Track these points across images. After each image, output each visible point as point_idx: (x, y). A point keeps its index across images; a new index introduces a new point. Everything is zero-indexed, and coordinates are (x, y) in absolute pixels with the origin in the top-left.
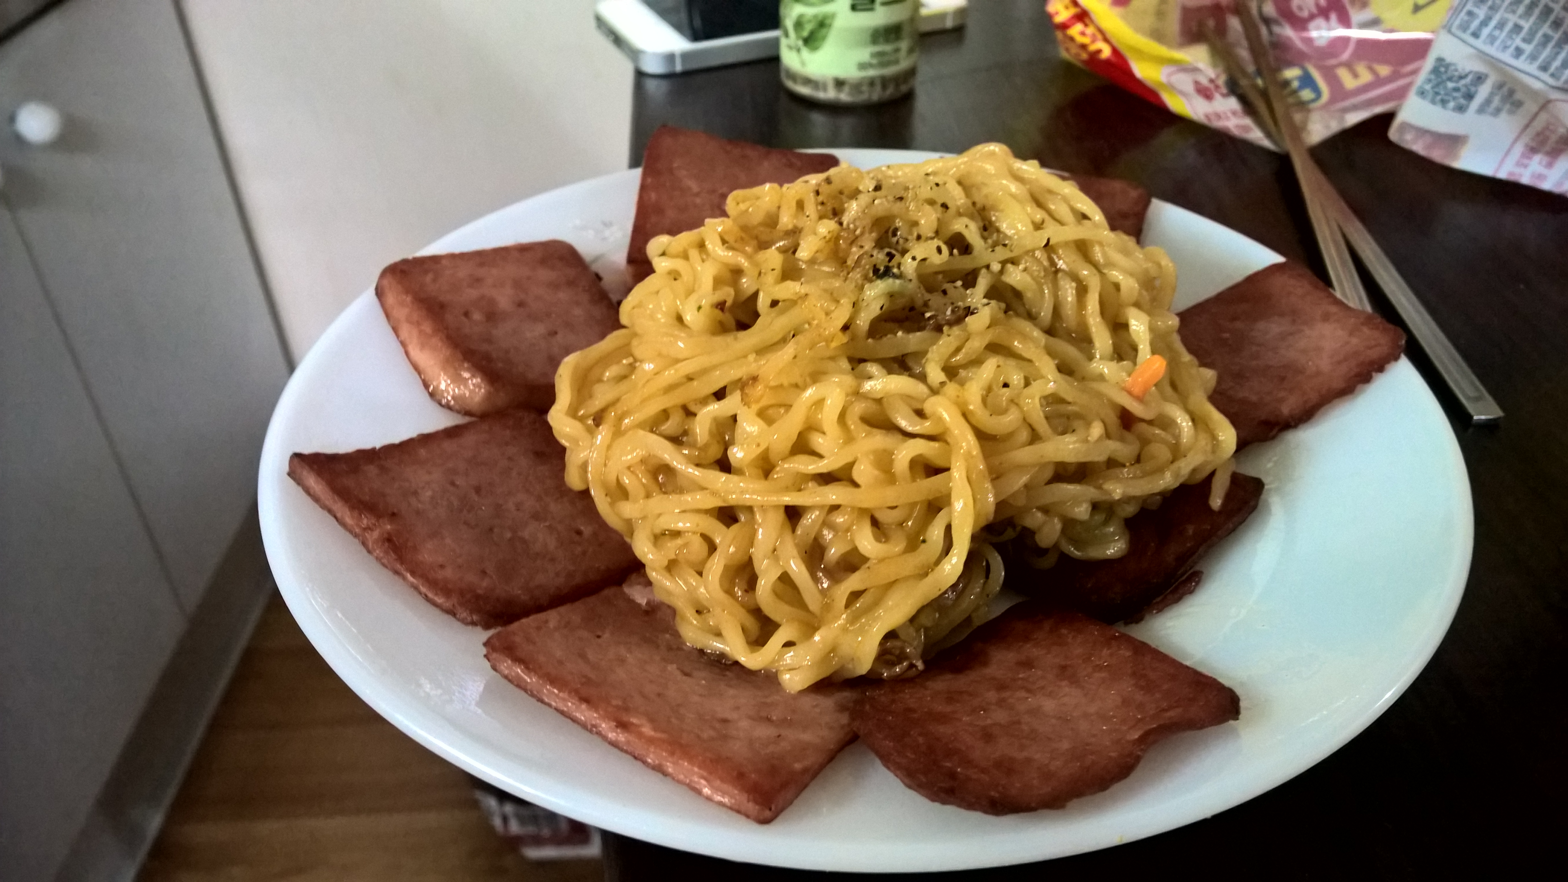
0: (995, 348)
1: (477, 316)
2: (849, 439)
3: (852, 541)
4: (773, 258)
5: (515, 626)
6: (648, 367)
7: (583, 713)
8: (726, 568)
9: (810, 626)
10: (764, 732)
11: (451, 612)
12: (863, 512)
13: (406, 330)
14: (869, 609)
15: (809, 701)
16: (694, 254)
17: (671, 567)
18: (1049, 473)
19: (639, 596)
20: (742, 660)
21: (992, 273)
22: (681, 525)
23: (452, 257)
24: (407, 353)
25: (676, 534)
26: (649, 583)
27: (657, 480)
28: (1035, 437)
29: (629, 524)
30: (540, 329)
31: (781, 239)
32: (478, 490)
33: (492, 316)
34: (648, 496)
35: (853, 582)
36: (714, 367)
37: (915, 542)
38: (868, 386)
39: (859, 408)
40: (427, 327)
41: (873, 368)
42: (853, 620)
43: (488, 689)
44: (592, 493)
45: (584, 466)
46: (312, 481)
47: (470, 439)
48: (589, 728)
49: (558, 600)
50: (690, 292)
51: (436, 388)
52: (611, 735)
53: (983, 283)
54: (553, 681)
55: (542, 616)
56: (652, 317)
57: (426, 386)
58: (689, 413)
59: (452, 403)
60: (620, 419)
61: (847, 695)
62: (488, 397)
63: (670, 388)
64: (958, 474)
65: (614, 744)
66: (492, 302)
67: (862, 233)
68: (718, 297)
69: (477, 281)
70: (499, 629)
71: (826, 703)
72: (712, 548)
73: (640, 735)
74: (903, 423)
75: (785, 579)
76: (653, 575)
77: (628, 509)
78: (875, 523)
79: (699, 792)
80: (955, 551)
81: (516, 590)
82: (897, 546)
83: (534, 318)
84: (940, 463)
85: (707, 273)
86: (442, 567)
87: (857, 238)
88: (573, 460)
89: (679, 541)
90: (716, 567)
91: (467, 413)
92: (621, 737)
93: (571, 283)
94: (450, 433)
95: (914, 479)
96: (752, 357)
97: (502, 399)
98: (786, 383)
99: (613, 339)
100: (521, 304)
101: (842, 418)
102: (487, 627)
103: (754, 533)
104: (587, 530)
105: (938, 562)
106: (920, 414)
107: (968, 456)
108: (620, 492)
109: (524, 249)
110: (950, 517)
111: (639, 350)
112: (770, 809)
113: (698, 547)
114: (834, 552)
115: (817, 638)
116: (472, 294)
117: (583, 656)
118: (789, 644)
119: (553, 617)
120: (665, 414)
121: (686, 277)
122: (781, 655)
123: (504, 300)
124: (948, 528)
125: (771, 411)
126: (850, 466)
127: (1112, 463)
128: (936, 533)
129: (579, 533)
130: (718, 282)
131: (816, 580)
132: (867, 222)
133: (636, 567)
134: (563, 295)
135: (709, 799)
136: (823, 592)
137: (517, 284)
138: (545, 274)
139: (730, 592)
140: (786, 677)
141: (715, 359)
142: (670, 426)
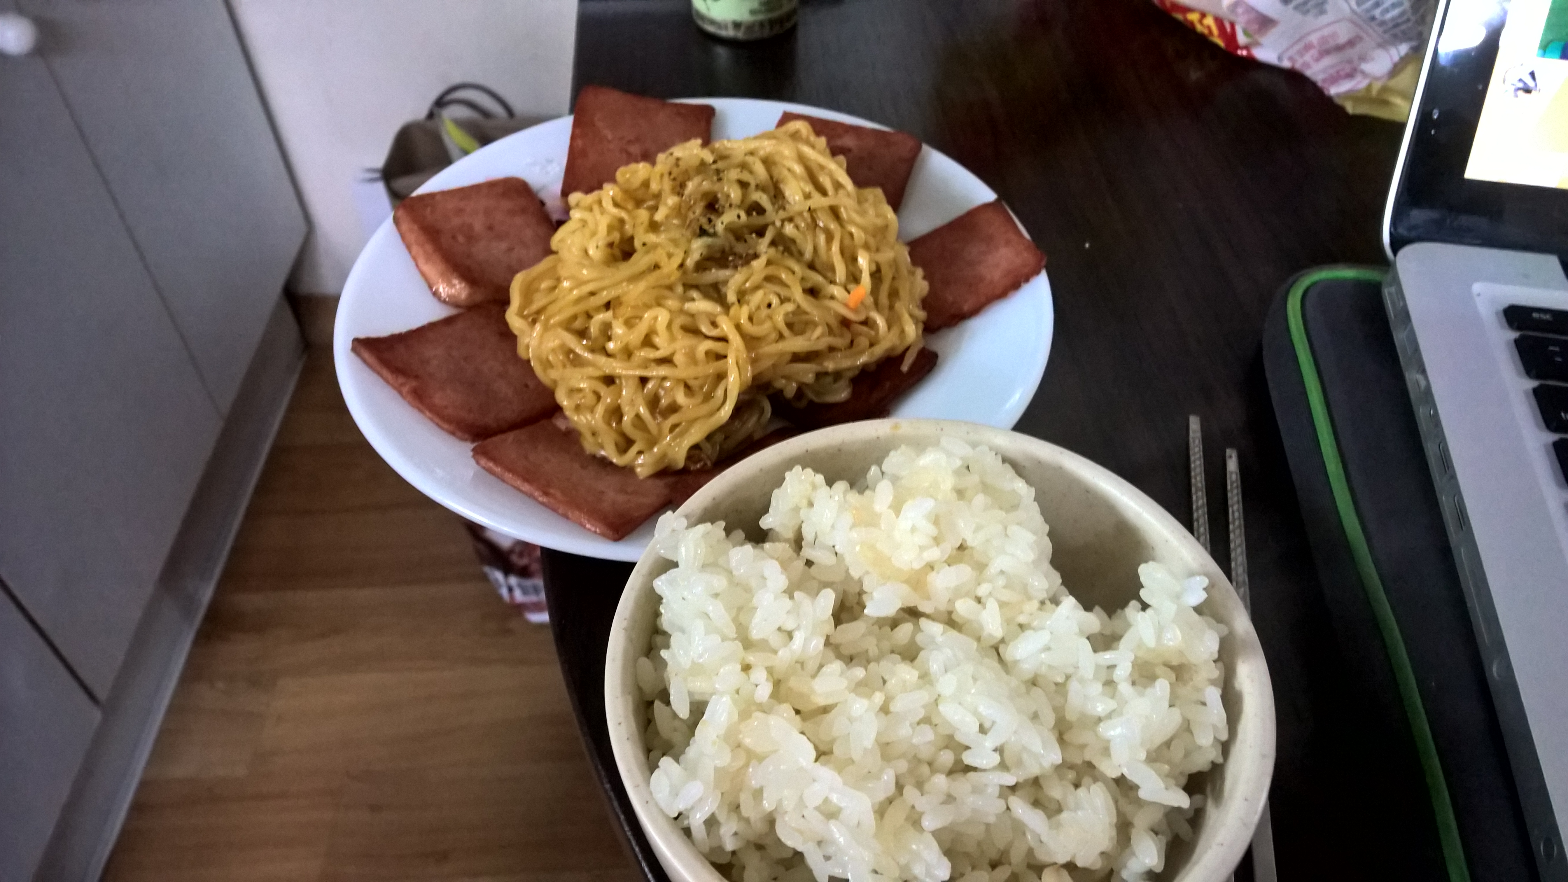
0: (769, 279)
1: (461, 239)
2: (672, 339)
3: (673, 396)
4: (643, 214)
5: (489, 441)
6: (566, 284)
7: (526, 487)
8: (606, 411)
9: (653, 442)
10: (621, 498)
11: (453, 433)
12: (679, 381)
13: (415, 249)
14: (681, 435)
15: (650, 482)
16: (596, 208)
17: (578, 408)
18: (788, 358)
19: (561, 424)
20: (614, 461)
21: (776, 227)
22: (582, 386)
23: (444, 194)
24: (417, 265)
25: (580, 390)
26: (565, 418)
27: (569, 357)
28: (781, 337)
29: (555, 382)
30: (504, 245)
31: (650, 200)
32: (465, 359)
33: (471, 237)
34: (564, 366)
35: (673, 419)
36: (603, 289)
37: (708, 397)
38: (688, 306)
39: (680, 320)
40: (429, 248)
41: (695, 294)
42: (674, 439)
43: (475, 475)
44: (532, 364)
45: (528, 347)
46: (366, 355)
47: (459, 326)
48: (530, 496)
49: (513, 426)
50: (594, 234)
51: (437, 290)
52: (540, 499)
53: (769, 235)
54: (510, 470)
55: (503, 436)
56: (569, 250)
57: (431, 288)
58: (589, 316)
59: (447, 299)
60: (547, 320)
61: (671, 480)
62: (470, 295)
63: (579, 300)
64: (731, 361)
65: (543, 504)
66: (470, 227)
67: (695, 203)
68: (610, 239)
69: (460, 211)
70: (480, 443)
71: (660, 483)
72: (599, 397)
73: (555, 498)
74: (704, 329)
75: (638, 416)
76: (568, 413)
77: (553, 374)
78: (687, 387)
79: (584, 527)
80: (728, 402)
81: (489, 420)
82: (698, 399)
83: (500, 237)
84: (722, 352)
85: (603, 223)
86: (446, 407)
87: (691, 207)
88: (523, 341)
89: (581, 395)
90: (600, 410)
91: (456, 305)
92: (544, 499)
93: (523, 211)
94: (447, 321)
95: (708, 362)
96: (624, 284)
97: (479, 297)
98: (640, 304)
99: (546, 263)
100: (490, 228)
101: (669, 326)
102: (473, 441)
103: (621, 391)
104: (531, 384)
105: (719, 409)
106: (714, 324)
107: (737, 350)
108: (547, 365)
109: (492, 185)
110: (727, 385)
111: (563, 272)
112: (618, 533)
113: (590, 399)
114: (664, 402)
115: (655, 450)
116: (456, 221)
117: (526, 458)
118: (640, 453)
119: (510, 436)
120: (575, 317)
121: (591, 224)
122: (636, 458)
123: (478, 225)
124: (726, 391)
125: (633, 321)
126: (673, 354)
127: (832, 349)
128: (720, 392)
129: (526, 386)
130: (610, 229)
131: (654, 418)
132: (699, 196)
133: (557, 409)
134: (518, 220)
135: (589, 530)
136: (659, 424)
137: (487, 212)
138: (507, 204)
139: (610, 425)
140: (639, 470)
141: (606, 282)
142: (578, 324)
